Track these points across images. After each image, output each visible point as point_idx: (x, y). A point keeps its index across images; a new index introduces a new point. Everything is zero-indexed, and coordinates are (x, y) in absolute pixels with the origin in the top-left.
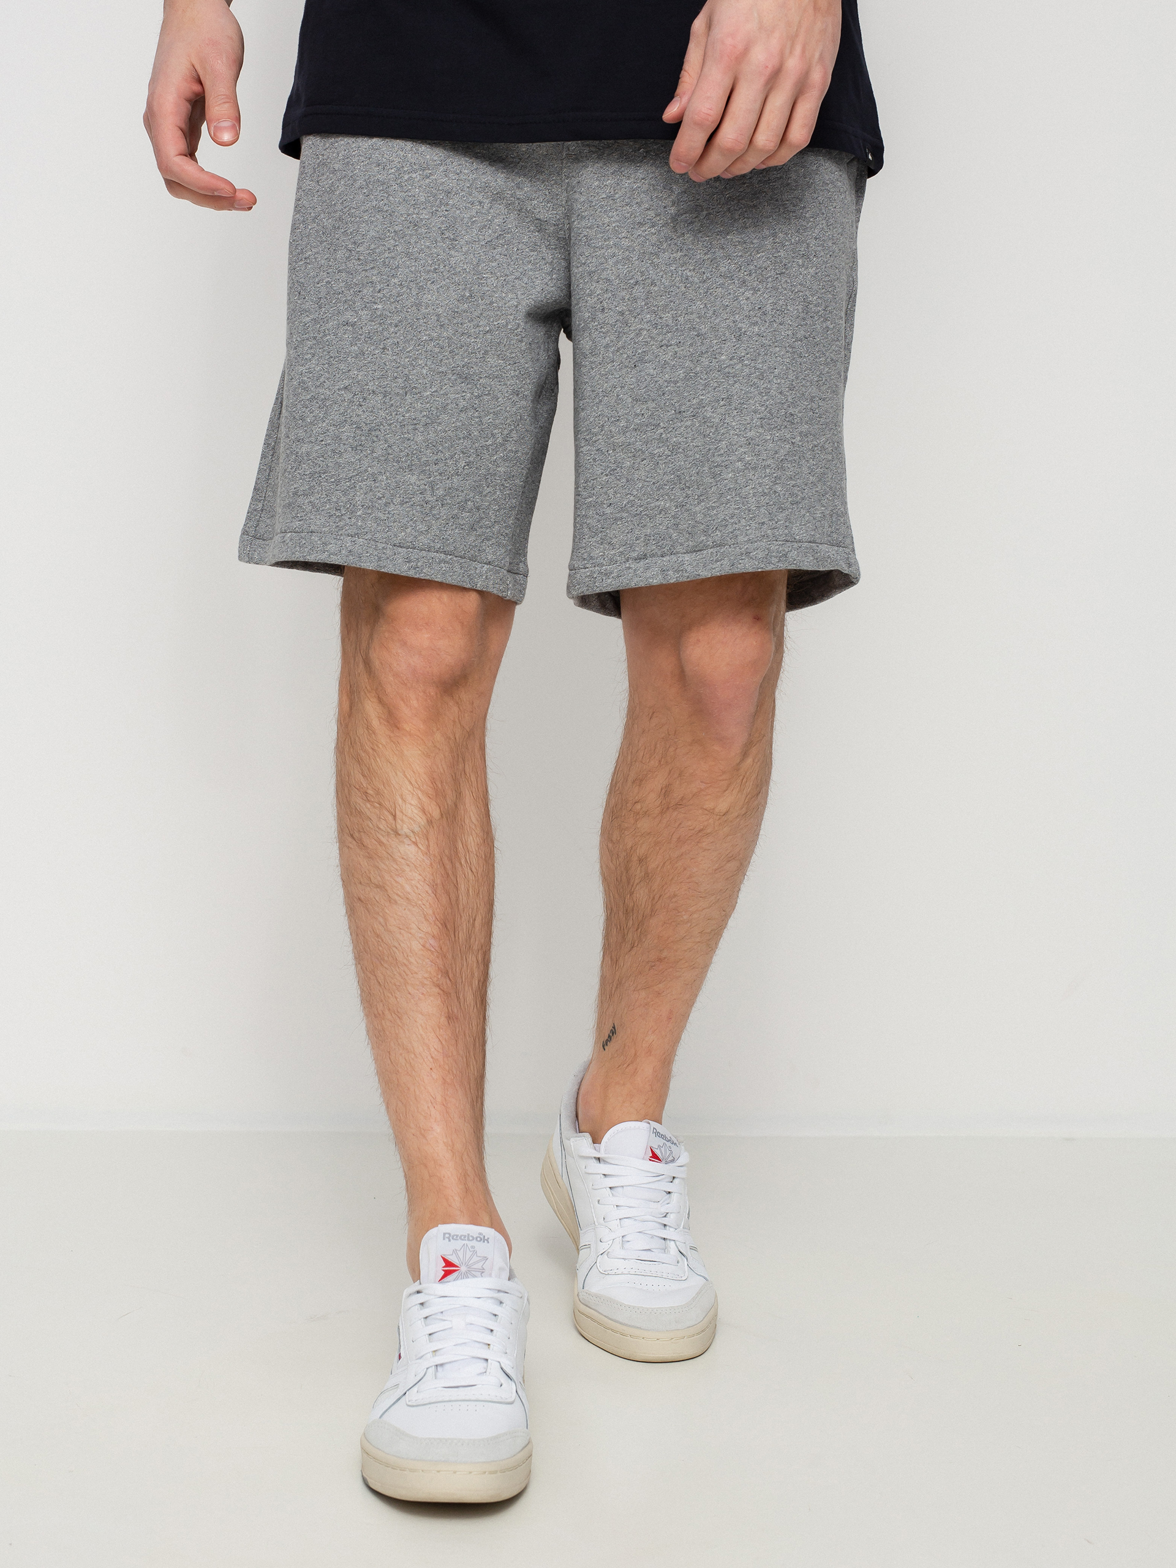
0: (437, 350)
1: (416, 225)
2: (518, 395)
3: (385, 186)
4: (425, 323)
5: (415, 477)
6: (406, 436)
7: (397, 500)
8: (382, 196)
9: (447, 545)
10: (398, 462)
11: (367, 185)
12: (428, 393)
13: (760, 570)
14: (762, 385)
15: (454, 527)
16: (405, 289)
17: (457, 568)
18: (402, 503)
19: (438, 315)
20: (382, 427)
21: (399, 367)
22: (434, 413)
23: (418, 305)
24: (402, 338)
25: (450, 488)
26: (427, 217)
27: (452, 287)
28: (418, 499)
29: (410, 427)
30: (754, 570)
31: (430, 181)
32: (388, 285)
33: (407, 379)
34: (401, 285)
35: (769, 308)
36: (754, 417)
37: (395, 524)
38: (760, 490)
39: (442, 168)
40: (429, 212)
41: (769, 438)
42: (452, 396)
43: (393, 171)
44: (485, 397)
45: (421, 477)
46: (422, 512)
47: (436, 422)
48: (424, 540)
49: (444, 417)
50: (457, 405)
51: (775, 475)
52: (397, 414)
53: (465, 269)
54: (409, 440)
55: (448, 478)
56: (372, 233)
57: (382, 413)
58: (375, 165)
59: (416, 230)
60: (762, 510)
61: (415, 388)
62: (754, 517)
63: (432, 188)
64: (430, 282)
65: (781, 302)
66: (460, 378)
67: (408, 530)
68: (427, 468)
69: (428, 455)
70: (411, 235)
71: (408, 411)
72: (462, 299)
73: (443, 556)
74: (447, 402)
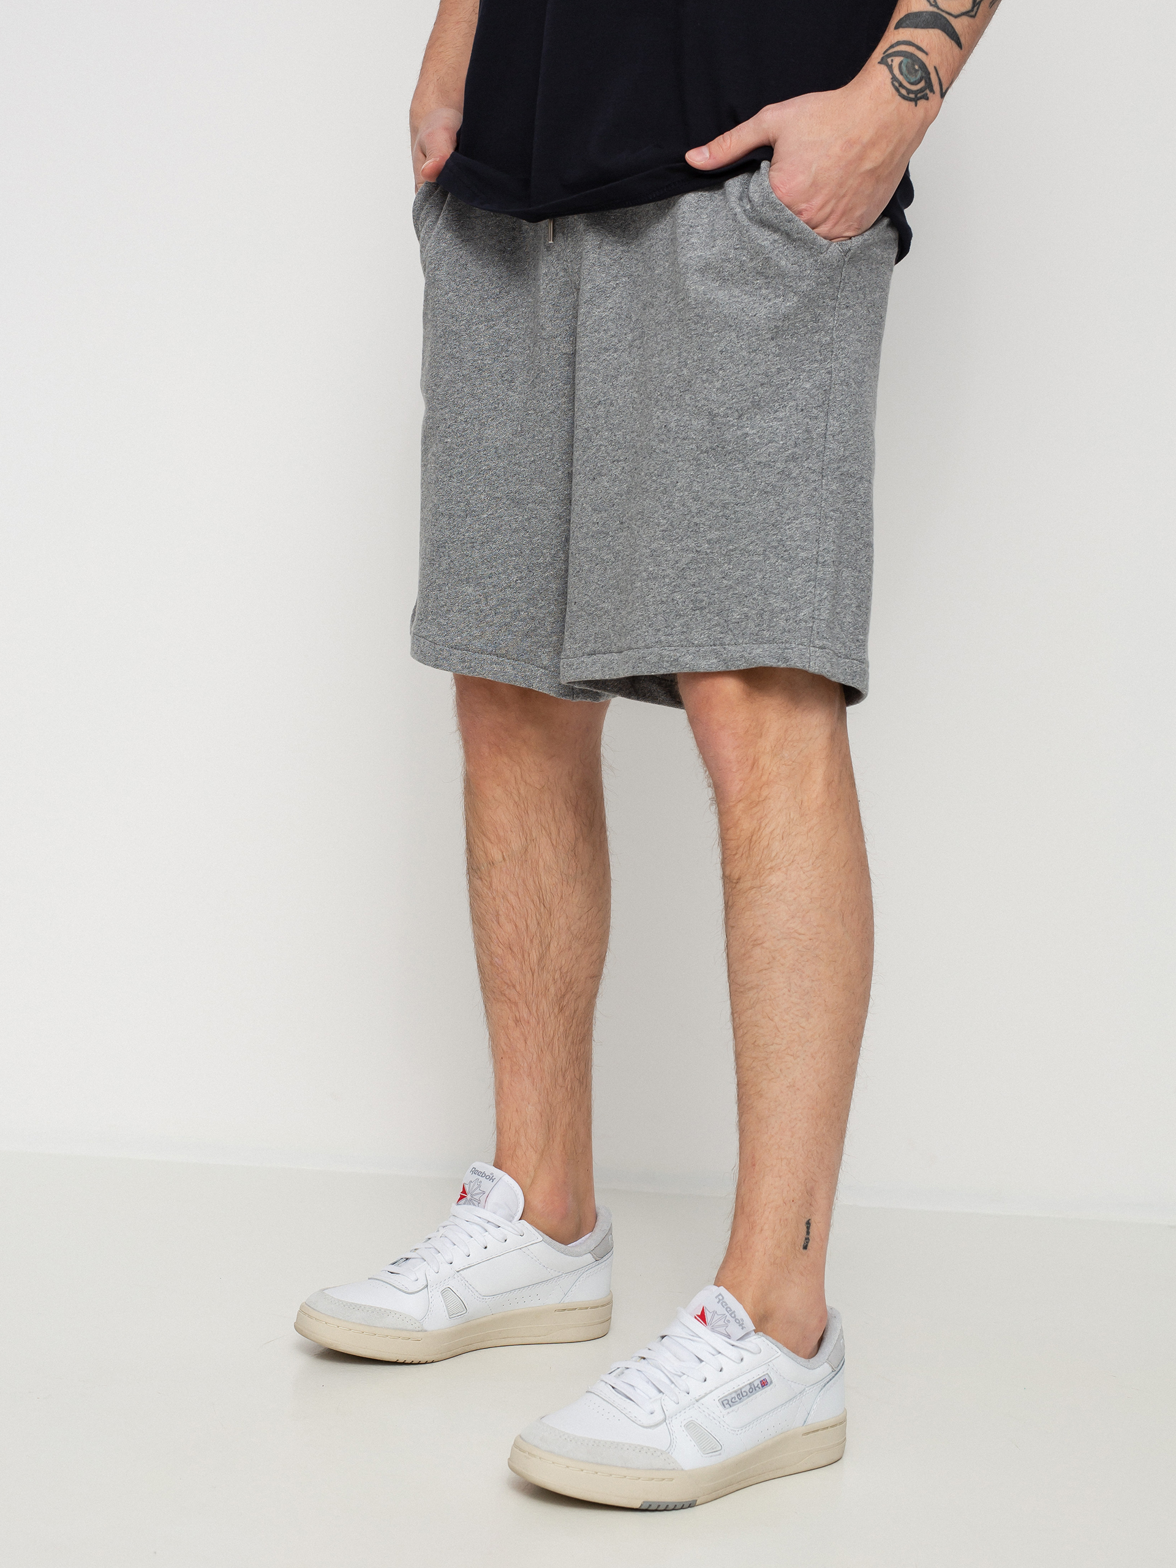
0: (494, 478)
1: (480, 370)
2: (560, 519)
3: (457, 336)
4: (485, 454)
5: (472, 588)
6: (465, 553)
7: (456, 608)
8: (455, 345)
9: (500, 649)
10: (458, 575)
11: (444, 335)
12: (485, 516)
13: (653, 674)
14: (665, 499)
15: (507, 633)
16: (469, 425)
17: (509, 669)
18: (460, 611)
19: (496, 448)
20: (447, 544)
21: (461, 493)
22: (489, 533)
23: (480, 440)
24: (465, 467)
25: (502, 599)
26: (489, 362)
27: (509, 423)
28: (473, 607)
29: (469, 545)
30: (649, 674)
31: (494, 330)
32: (456, 422)
33: (468, 504)
34: (466, 421)
35: (673, 425)
36: (657, 530)
37: (453, 629)
38: (658, 598)
39: (503, 320)
40: (492, 358)
41: (669, 549)
42: (506, 519)
43: (464, 322)
44: (533, 520)
45: (477, 589)
46: (477, 619)
47: (491, 541)
48: (477, 644)
49: (499, 537)
50: (510, 526)
51: (674, 583)
52: (458, 534)
53: (519, 407)
54: (467, 556)
55: (501, 590)
56: (447, 377)
57: (447, 533)
58: (449, 317)
59: (481, 374)
60: (659, 617)
61: (474, 511)
62: (652, 624)
63: (495, 337)
64: (490, 419)
65: (685, 418)
66: (513, 502)
67: (464, 635)
68: (483, 581)
69: (483, 570)
70: (477, 378)
71: (468, 531)
72: (515, 434)
73: (495, 658)
74: (502, 523)
